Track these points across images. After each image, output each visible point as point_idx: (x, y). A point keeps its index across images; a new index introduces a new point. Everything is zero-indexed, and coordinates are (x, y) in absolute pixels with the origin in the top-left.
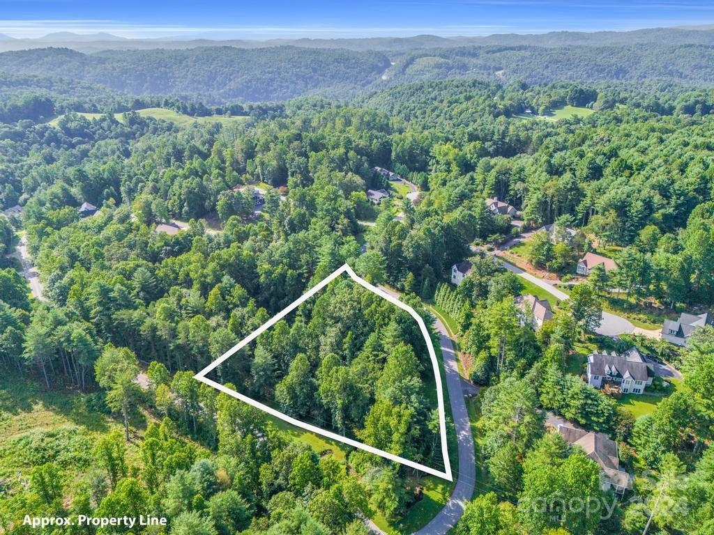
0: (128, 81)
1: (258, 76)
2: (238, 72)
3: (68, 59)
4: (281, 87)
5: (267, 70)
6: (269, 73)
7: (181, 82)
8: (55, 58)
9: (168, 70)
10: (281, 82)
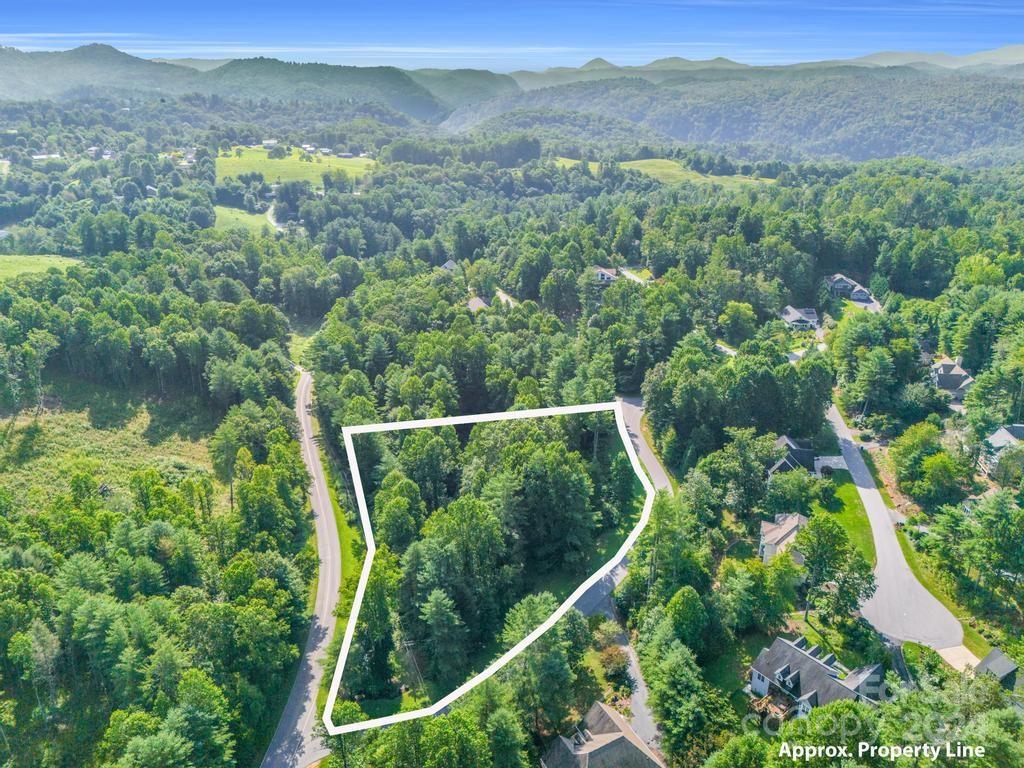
0: (696, 123)
1: (887, 122)
2: (857, 114)
3: (637, 92)
4: (919, 140)
5: (905, 114)
6: (909, 118)
7: (765, 127)
8: (622, 91)
9: (753, 110)
10: (923, 133)
